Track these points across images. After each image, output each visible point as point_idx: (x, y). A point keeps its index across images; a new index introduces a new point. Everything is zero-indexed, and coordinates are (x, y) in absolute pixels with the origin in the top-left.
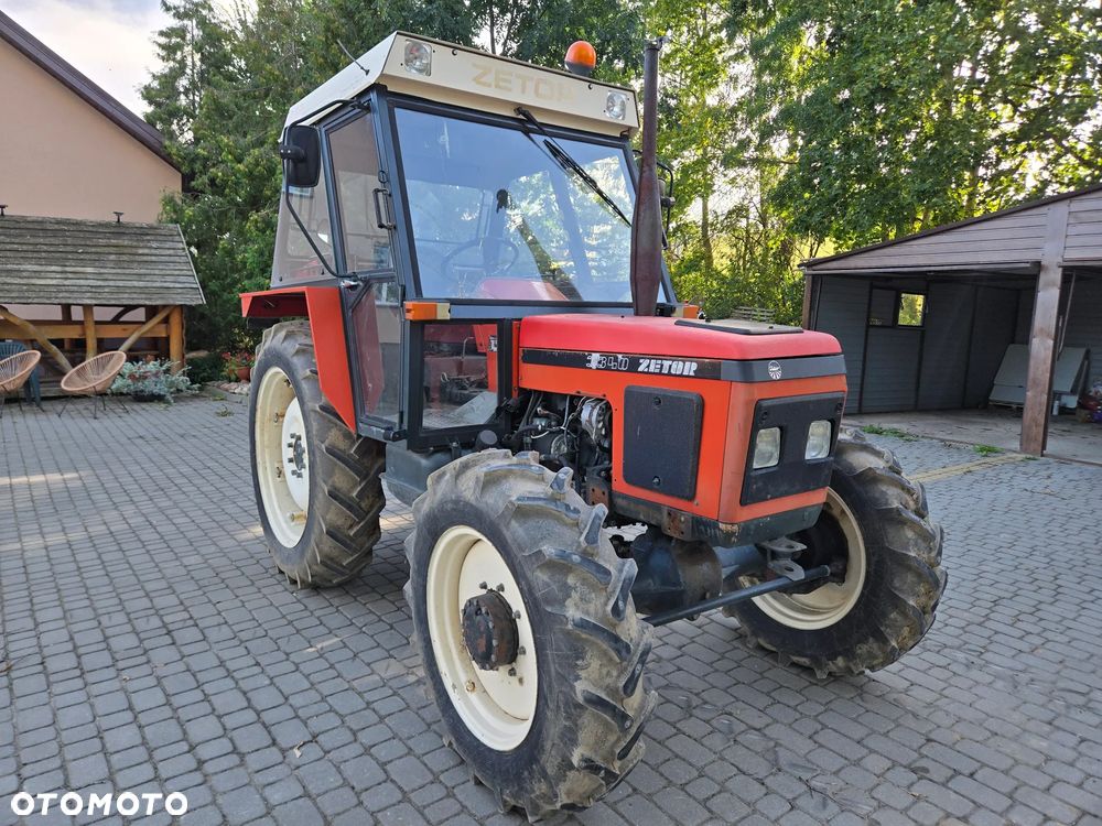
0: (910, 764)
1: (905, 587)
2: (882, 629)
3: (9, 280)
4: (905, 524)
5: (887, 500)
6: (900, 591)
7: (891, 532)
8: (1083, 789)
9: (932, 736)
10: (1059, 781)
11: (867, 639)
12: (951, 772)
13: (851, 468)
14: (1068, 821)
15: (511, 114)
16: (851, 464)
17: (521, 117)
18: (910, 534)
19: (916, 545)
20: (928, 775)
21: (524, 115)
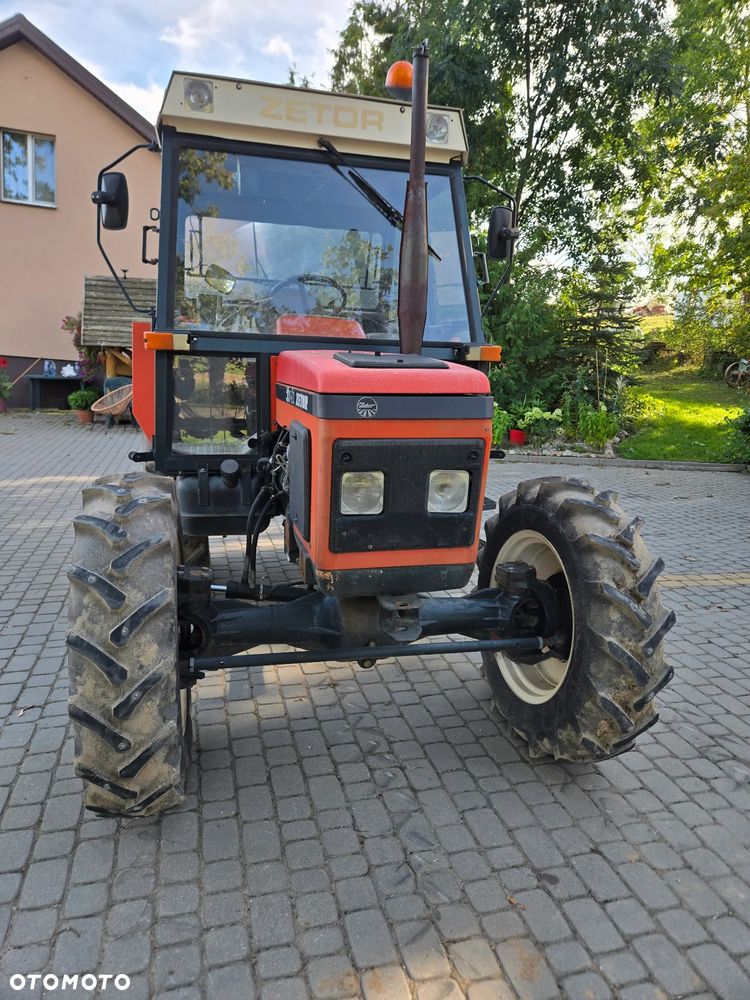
0: (541, 870)
1: (601, 675)
2: (578, 717)
3: (123, 329)
4: (611, 604)
5: (598, 572)
6: (596, 678)
7: (595, 610)
8: (738, 962)
9: (602, 848)
10: (715, 942)
11: (566, 725)
12: (584, 892)
13: (573, 533)
14: (674, 991)
15: (315, 146)
16: (575, 528)
17: (324, 149)
18: (615, 616)
19: (620, 628)
20: (551, 887)
21: (326, 147)
